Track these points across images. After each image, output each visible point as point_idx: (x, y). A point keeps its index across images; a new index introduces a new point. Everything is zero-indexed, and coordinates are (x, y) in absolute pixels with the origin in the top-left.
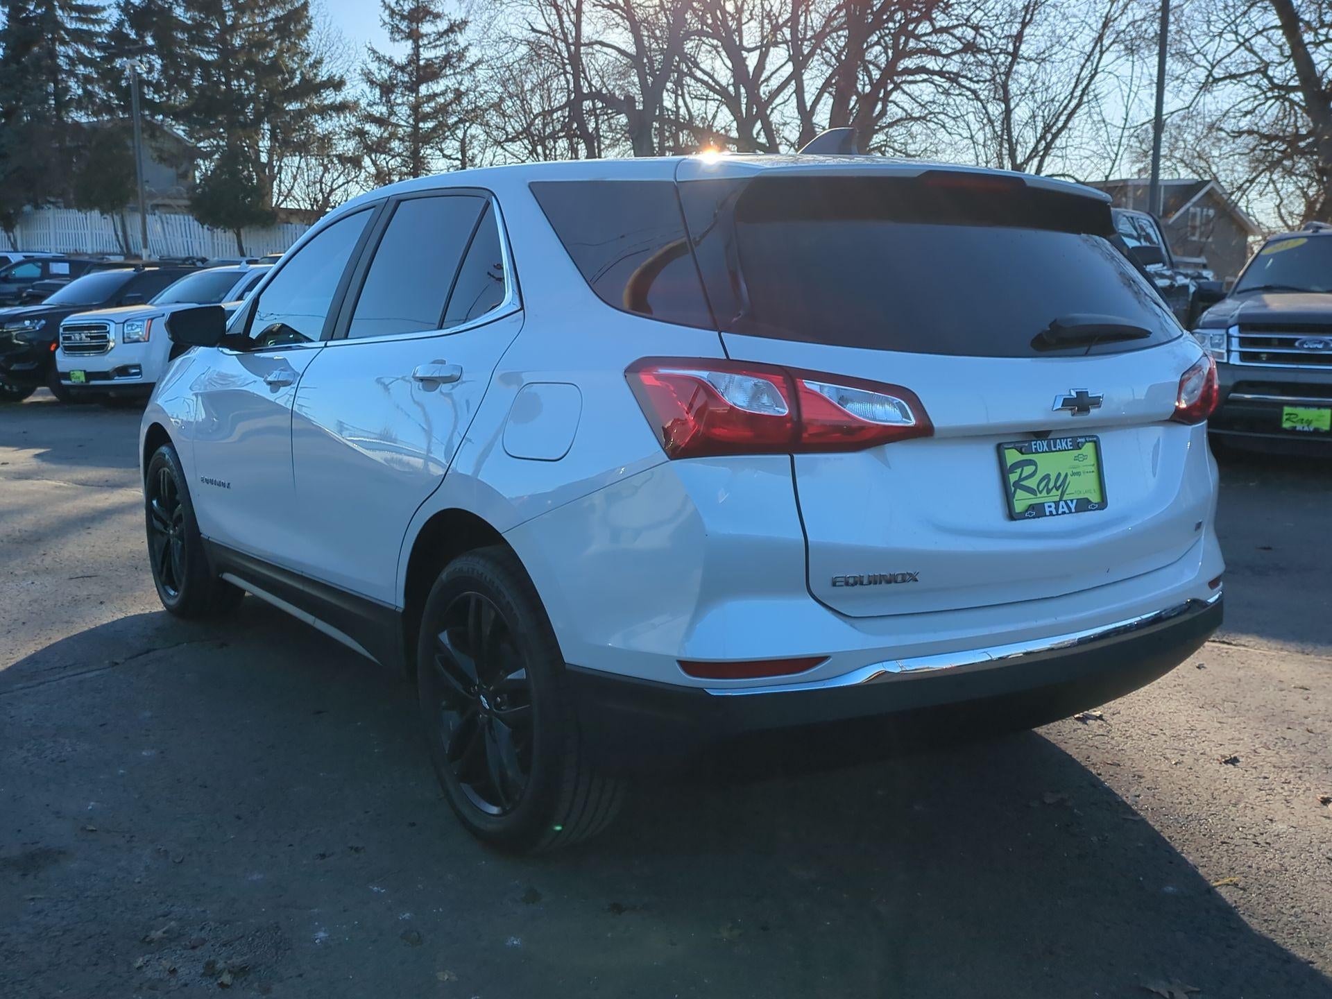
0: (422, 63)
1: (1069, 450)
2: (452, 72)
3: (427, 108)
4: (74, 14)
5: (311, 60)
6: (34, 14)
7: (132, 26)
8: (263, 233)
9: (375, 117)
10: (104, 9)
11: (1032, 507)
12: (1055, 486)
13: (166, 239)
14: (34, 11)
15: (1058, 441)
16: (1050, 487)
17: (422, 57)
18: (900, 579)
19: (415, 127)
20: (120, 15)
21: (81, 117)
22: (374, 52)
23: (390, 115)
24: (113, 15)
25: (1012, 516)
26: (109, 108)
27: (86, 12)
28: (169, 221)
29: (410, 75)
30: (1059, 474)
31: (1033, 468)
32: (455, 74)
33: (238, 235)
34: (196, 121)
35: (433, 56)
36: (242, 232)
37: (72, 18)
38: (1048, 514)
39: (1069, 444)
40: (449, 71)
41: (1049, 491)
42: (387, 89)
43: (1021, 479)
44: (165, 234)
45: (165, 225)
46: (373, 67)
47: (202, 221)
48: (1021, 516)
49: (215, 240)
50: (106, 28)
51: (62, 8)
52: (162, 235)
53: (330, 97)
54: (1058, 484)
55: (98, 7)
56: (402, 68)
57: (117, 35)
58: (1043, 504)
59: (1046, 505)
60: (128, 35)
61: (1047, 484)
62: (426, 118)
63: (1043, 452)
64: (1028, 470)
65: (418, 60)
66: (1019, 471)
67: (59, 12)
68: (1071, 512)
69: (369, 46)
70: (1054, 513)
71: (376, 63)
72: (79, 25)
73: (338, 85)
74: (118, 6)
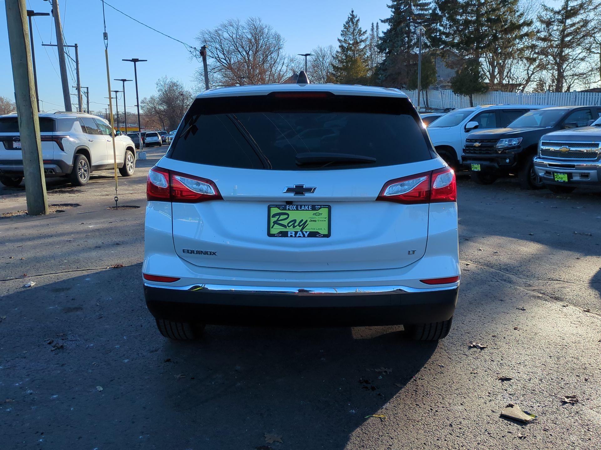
0: (569, 8)
1: (309, 210)
2: (583, 11)
3: (569, 31)
4: (419, 8)
5: (518, 14)
6: (403, 10)
7: (440, 10)
8: (482, 95)
9: (541, 38)
10: (430, 3)
11: (281, 232)
12: (299, 225)
13: (442, 101)
14: (403, 9)
15: (303, 206)
16: (295, 225)
17: (569, 5)
18: (209, 253)
19: (562, 40)
20: (435, 6)
21: (416, 51)
22: (545, 6)
23: (549, 36)
24: (433, 5)
25: (270, 235)
26: (426, 46)
27: (423, 6)
28: (444, 93)
29: (562, 16)
30: (302, 220)
31: (287, 216)
32: (585, 12)
33: (471, 98)
34: (462, 48)
35: (576, 5)
36: (473, 96)
37: (417, 9)
38: (289, 236)
39: (310, 208)
40: (582, 11)
41: (294, 227)
42: (549, 23)
43: (278, 220)
44: (442, 99)
45: (443, 94)
46: (543, 14)
47: (455, 92)
48: (273, 235)
49: (462, 100)
50: (431, 11)
51: (414, 6)
52: (441, 99)
53: (525, 30)
54: (300, 225)
55: (428, 3)
56: (559, 13)
57: (434, 14)
58: (287, 232)
59: (289, 233)
60: (438, 14)
61: (294, 224)
62: (568, 35)
63: (292, 210)
64: (282, 217)
65: (567, 8)
66: (278, 217)
67: (413, 7)
68: (304, 236)
69: (542, 4)
70: (294, 236)
71: (545, 12)
72: (420, 12)
73: (529, 24)
74: (435, 2)
